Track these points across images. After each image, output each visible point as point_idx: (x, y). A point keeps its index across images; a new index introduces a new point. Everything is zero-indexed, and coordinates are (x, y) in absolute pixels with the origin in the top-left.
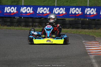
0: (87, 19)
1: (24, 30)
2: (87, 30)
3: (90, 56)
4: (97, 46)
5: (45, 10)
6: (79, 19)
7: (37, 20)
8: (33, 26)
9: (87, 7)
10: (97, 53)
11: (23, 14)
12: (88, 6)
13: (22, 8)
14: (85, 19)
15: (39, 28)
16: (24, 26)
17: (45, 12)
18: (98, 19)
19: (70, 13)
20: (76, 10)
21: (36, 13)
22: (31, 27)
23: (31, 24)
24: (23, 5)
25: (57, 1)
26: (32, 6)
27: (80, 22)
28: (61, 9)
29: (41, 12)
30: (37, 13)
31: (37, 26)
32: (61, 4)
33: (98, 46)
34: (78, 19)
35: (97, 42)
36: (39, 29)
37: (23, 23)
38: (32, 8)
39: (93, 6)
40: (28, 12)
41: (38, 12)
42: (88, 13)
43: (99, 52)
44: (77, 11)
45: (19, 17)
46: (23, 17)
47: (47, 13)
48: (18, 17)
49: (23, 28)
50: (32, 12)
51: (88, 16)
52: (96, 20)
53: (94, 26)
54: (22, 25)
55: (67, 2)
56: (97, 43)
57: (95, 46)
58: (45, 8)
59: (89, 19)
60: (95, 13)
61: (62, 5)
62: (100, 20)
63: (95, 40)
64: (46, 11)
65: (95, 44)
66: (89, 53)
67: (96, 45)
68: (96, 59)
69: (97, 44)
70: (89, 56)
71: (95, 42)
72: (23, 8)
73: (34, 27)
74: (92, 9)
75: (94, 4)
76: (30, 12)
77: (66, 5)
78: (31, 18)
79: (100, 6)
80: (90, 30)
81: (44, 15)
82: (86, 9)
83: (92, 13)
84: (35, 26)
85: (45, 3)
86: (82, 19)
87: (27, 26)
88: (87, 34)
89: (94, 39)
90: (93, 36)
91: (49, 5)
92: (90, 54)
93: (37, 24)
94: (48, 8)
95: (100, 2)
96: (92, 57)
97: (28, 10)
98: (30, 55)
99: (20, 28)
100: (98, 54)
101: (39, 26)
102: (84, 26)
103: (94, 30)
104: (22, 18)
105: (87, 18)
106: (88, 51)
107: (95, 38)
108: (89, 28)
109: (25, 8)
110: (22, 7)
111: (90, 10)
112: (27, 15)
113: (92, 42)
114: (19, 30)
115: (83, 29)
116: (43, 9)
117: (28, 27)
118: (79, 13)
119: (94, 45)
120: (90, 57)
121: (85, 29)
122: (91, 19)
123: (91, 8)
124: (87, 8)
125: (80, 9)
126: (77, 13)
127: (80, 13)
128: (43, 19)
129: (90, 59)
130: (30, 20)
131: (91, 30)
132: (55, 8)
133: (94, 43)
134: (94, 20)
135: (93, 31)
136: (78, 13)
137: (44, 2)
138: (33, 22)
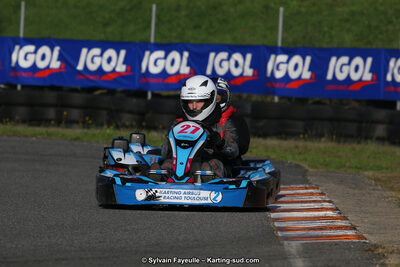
0: (276, 99)
1: (26, 136)
2: (272, 142)
3: (286, 243)
4: (312, 205)
5: (109, 60)
6: (245, 95)
7: (78, 98)
8: (59, 123)
9: (276, 51)
10: (312, 233)
11: (24, 74)
12: (280, 44)
13: (17, 47)
14: (269, 99)
15: (86, 130)
16: (24, 122)
17: (107, 68)
18: (317, 99)
19: (209, 72)
20: (232, 62)
21: (74, 68)
22: (54, 126)
23: (51, 113)
24: (21, 35)
25: (157, 25)
26: (58, 42)
27: (249, 110)
28: (175, 55)
29: (93, 67)
30: (79, 72)
31: (77, 122)
32: (174, 34)
33: (316, 206)
34: (240, 97)
35: (314, 188)
36: (86, 133)
37: (22, 111)
38: (57, 49)
39: (299, 45)
40: (41, 65)
41: (80, 67)
42: (279, 75)
43: (321, 229)
44: (237, 65)
45: (6, 84)
46: (23, 87)
47: (118, 69)
48: (2, 86)
49: (21, 129)
50: (56, 65)
51: (278, 85)
52: (310, 102)
53: (301, 124)
54: (17, 118)
55: (197, 27)
56: (312, 194)
57: (306, 206)
58: (111, 52)
59: (281, 98)
60: (307, 75)
61: (177, 41)
62: (325, 104)
63: (305, 181)
64: (113, 64)
65: (307, 198)
66: (280, 234)
67: (310, 202)
68: (310, 257)
69: (314, 198)
70: (282, 245)
71: (306, 188)
72: (21, 48)
73: (63, 124)
74: (297, 59)
75: (304, 37)
76: (48, 67)
77: (192, 42)
78: (52, 88)
79: (325, 46)
80: (286, 139)
81: (104, 78)
82: (273, 57)
83: (294, 75)
84: (70, 123)
85: (109, 29)
86: (255, 97)
87: (35, 120)
88: (273, 156)
89: (300, 177)
90: (298, 166)
91: (127, 40)
92: (287, 238)
93: (75, 113)
94: (123, 53)
95: (326, 29)
96: (293, 247)
97: (43, 57)
98: (49, 237)
99: (8, 127)
100: (317, 237)
101: (84, 122)
102: (261, 124)
103: (301, 143)
104: (19, 87)
105: (274, 93)
106: (277, 224)
107: (304, 173)
108: (283, 133)
109: (31, 48)
110: (17, 44)
111: (288, 62)
112: (37, 75)
113: (293, 189)
114: (5, 137)
115: (259, 136)
116: (101, 55)
117: (39, 125)
118: (245, 74)
119: (302, 202)
120: (286, 248)
121: (265, 135)
122: (290, 99)
123: (290, 52)
124: (277, 54)
125: (249, 57)
126: (236, 72)
127: (249, 72)
128: (102, 94)
129: (285, 256)
130: (51, 96)
131: (290, 143)
132: (147, 53)
133: (302, 194)
134: (302, 101)
135: (297, 147)
136: (241, 75)
137: (106, 25)
138: (62, 104)
